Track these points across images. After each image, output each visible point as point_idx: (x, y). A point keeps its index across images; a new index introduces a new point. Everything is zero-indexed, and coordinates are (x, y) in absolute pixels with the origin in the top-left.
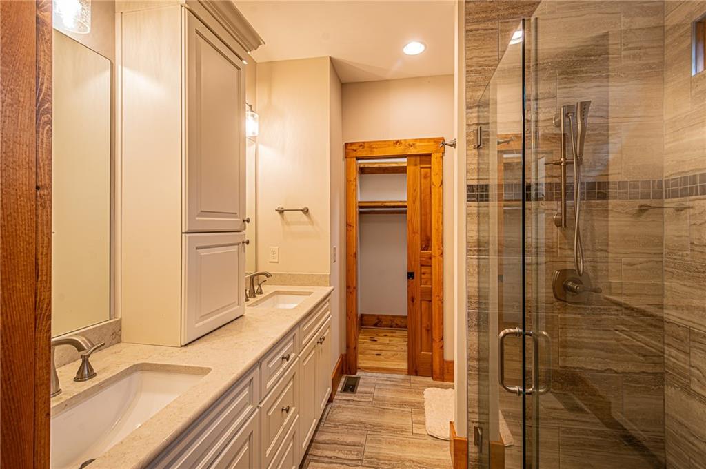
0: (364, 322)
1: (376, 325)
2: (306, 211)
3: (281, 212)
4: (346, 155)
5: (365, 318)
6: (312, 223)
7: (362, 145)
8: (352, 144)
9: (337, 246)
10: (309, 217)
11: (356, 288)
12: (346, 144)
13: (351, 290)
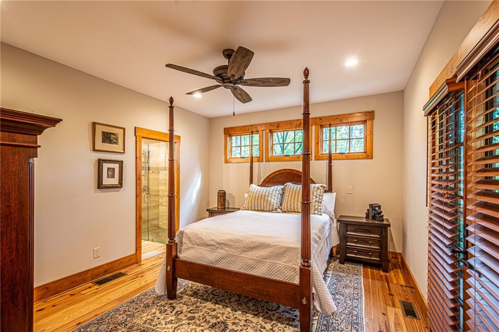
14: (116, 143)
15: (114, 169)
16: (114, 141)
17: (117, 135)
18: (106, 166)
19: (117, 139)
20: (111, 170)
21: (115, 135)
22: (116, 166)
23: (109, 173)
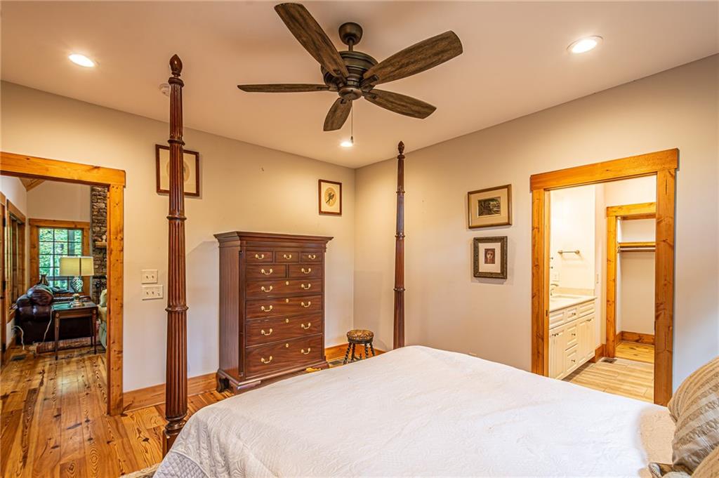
0: (624, 338)
1: (637, 341)
2: (578, 252)
3: (561, 253)
4: (608, 215)
5: (626, 335)
6: (582, 259)
7: (620, 208)
8: (612, 207)
9: (599, 272)
10: (580, 256)
11: (615, 302)
12: (608, 208)
13: (610, 303)
14: (498, 212)
15: (493, 250)
16: (495, 209)
17: (499, 200)
18: (482, 247)
19: (499, 206)
20: (489, 252)
21: (496, 200)
22: (497, 246)
23: (488, 256)
